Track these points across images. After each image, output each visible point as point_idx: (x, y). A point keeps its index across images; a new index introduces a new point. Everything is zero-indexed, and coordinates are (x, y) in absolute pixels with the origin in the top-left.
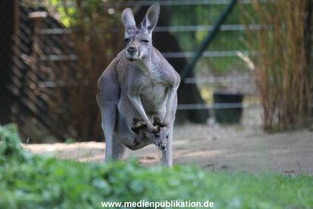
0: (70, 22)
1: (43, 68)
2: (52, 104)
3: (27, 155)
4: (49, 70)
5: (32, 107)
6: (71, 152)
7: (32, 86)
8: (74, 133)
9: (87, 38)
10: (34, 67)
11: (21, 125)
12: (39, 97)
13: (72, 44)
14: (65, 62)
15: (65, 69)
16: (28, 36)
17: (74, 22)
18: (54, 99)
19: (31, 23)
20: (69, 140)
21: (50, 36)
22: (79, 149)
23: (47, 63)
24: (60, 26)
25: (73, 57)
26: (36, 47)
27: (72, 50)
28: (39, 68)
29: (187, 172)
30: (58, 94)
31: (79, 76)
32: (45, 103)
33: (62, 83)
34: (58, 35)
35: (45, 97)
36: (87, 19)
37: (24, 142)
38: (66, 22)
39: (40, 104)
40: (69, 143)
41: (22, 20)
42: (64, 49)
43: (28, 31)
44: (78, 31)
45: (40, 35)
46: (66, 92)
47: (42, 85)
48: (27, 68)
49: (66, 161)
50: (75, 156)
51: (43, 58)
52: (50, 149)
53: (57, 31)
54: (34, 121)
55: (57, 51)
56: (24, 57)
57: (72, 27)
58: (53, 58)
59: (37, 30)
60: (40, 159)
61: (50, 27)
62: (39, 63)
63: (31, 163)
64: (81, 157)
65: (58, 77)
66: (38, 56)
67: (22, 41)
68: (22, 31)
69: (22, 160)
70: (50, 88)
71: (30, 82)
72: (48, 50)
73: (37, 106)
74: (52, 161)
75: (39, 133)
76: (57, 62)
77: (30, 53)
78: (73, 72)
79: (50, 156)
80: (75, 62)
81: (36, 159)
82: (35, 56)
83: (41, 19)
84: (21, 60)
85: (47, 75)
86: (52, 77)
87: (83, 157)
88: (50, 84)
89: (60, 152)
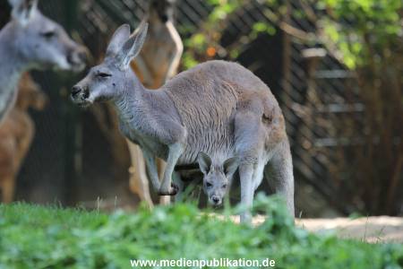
0: (356, 64)
1: (321, 122)
2: (332, 168)
3: (300, 234)
4: (328, 124)
6: (357, 230)
7: (307, 144)
8: (361, 205)
9: (377, 84)
10: (308, 120)
12: (315, 159)
13: (357, 90)
14: (349, 114)
15: (349, 122)
16: (300, 80)
17: (361, 62)
18: (334, 161)
19: (305, 64)
20: (355, 214)
21: (329, 81)
22: (366, 226)
23: (325, 115)
24: (342, 67)
25: (359, 107)
26: (312, 94)
27: (358, 98)
28: (316, 121)
30: (339, 155)
31: (367, 131)
32: (323, 167)
33: (345, 141)
34: (339, 79)
35: (323, 159)
36: (377, 59)
38: (350, 62)
39: (318, 168)
40: (355, 218)
41: (293, 60)
42: (348, 97)
43: (301, 73)
44: (366, 73)
45: (317, 80)
46: (349, 152)
47: (320, 144)
48: (299, 122)
49: (350, 242)
50: (361, 235)
51: (321, 108)
52: (330, 225)
53: (337, 74)
54: (308, 190)
55: (338, 99)
57: (358, 68)
58: (334, 108)
59: (314, 73)
60: (317, 239)
61: (329, 68)
62: (315, 115)
63: (305, 243)
64: (369, 237)
65: (339, 133)
66: (313, 106)
67: (294, 87)
68: (294, 73)
69: (294, 240)
70: (329, 148)
71: (303, 138)
72: (327, 98)
73: (312, 169)
74: (332, 241)
75: (315, 205)
76: (338, 114)
77: (303, 101)
78: (359, 126)
79: (329, 235)
80: (362, 113)
81: (311, 238)
82: (310, 105)
83: (317, 59)
85: (325, 130)
86: (332, 132)
87: (373, 236)
88: (330, 142)
89: (341, 229)
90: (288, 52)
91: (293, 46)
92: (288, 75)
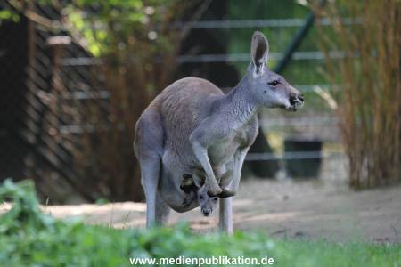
0: (101, 50)
1: (66, 109)
2: (77, 154)
3: (47, 221)
4: (73, 111)
5: (52, 159)
6: (103, 216)
7: (52, 132)
8: (106, 191)
9: (122, 71)
10: (54, 107)
11: (38, 181)
12: (61, 147)
13: (102, 78)
14: (94, 101)
15: (94, 109)
16: (46, 68)
17: (106, 50)
18: (80, 148)
19: (51, 51)
20: (100, 200)
21: (74, 68)
22: (112, 212)
23: (70, 102)
24: (87, 54)
25: (104, 94)
26: (57, 82)
27: (103, 85)
28: (61, 108)
29: (251, 241)
30: (85, 142)
31: (112, 118)
32: (69, 154)
33: (90, 128)
34: (85, 66)
35: (68, 146)
36: (121, 46)
37: (43, 203)
38: (95, 49)
39: (63, 155)
40: (101, 205)
41: (38, 47)
42: (93, 84)
43: (46, 61)
44: (111, 60)
45: (61, 67)
46: (95, 139)
47: (65, 131)
48: (44, 109)
49: (96, 228)
50: (107, 220)
51: (66, 95)
52: (76, 212)
53: (83, 61)
54: (55, 176)
55: (84, 86)
56: (41, 94)
57: (102, 56)
58: (79, 96)
59: (59, 60)
60: (64, 225)
61: (74, 56)
62: (60, 102)
63: (52, 230)
64: (115, 222)
65: (85, 119)
66: (59, 93)
67: (39, 74)
68: (40, 61)
69: (41, 226)
70: (74, 134)
71: (49, 126)
72: (72, 85)
73: (58, 156)
74: (78, 228)
75: (60, 191)
76: (83, 101)
77: (49, 88)
78: (104, 114)
79: (77, 221)
80: (107, 100)
81: (58, 225)
82: (55, 93)
83: (62, 46)
84: (38, 99)
85: (71, 118)
86: (77, 120)
87: (118, 221)
88: (76, 129)
89: (88, 216)
90: (33, 39)
91: (38, 33)
92: (33, 62)
